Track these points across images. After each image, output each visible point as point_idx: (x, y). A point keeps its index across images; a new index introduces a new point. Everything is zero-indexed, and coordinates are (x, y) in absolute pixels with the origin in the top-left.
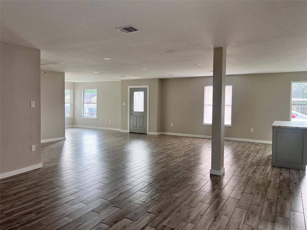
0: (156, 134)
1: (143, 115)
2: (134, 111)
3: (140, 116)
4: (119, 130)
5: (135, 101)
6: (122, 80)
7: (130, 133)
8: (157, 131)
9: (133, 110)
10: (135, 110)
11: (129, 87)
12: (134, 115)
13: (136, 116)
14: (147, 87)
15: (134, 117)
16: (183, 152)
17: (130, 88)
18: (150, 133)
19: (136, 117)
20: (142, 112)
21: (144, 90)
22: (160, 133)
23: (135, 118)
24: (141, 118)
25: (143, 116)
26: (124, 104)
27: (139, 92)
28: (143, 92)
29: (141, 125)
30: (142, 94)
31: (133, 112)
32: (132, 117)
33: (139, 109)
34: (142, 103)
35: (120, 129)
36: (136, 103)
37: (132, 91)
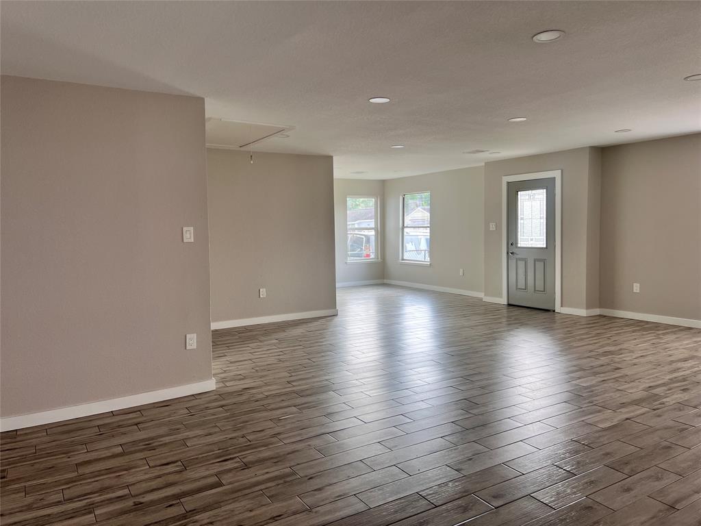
0: (583, 312)
1: (542, 257)
2: (519, 245)
3: (535, 261)
4: (481, 295)
5: (522, 219)
6: (487, 164)
7: (509, 305)
8: (585, 306)
9: (517, 243)
10: (521, 244)
11: (506, 179)
12: (518, 257)
13: (525, 260)
14: (556, 174)
15: (519, 262)
16: (641, 387)
17: (508, 183)
18: (566, 310)
19: (524, 262)
20: (542, 248)
21: (547, 185)
22: (597, 311)
23: (521, 264)
24: (540, 265)
25: (544, 261)
26: (492, 227)
27: (534, 192)
28: (545, 190)
29: (540, 285)
30: (541, 195)
31: (517, 247)
32: (513, 263)
33: (532, 240)
34: (542, 221)
35: (483, 294)
36: (525, 222)
37: (514, 190)
